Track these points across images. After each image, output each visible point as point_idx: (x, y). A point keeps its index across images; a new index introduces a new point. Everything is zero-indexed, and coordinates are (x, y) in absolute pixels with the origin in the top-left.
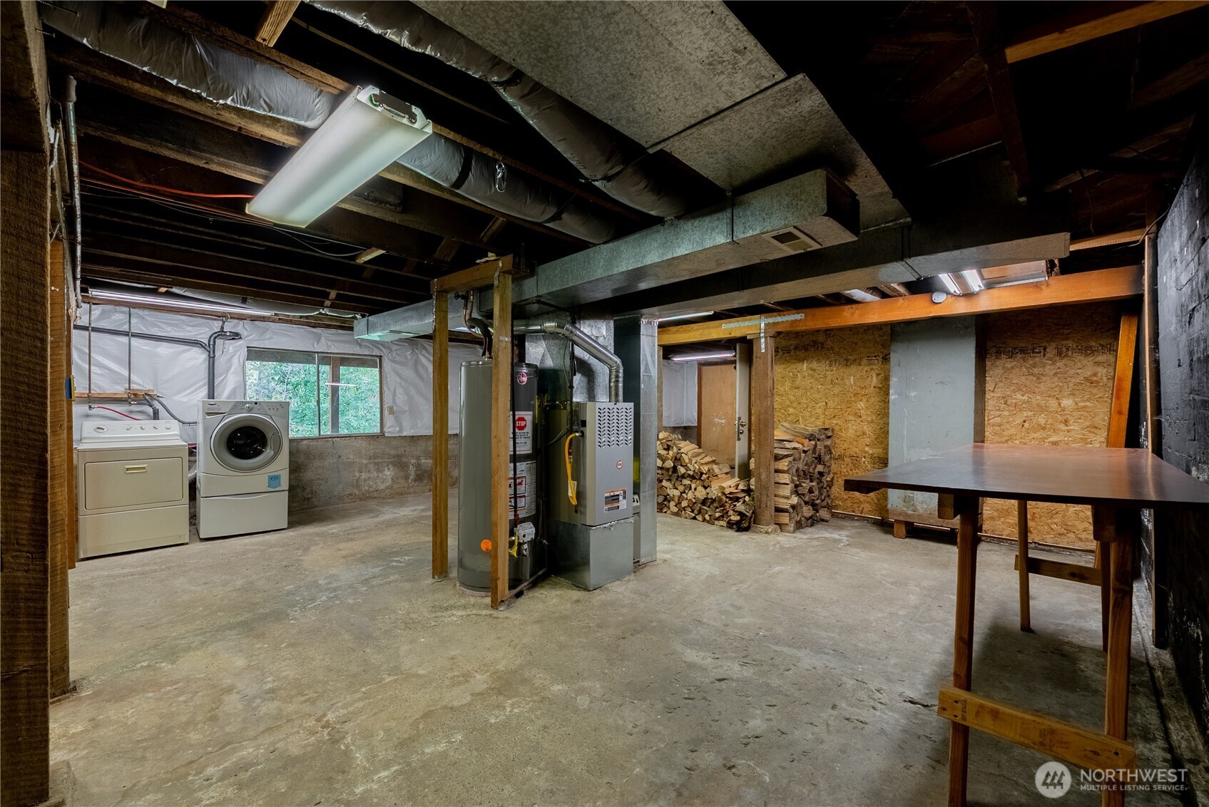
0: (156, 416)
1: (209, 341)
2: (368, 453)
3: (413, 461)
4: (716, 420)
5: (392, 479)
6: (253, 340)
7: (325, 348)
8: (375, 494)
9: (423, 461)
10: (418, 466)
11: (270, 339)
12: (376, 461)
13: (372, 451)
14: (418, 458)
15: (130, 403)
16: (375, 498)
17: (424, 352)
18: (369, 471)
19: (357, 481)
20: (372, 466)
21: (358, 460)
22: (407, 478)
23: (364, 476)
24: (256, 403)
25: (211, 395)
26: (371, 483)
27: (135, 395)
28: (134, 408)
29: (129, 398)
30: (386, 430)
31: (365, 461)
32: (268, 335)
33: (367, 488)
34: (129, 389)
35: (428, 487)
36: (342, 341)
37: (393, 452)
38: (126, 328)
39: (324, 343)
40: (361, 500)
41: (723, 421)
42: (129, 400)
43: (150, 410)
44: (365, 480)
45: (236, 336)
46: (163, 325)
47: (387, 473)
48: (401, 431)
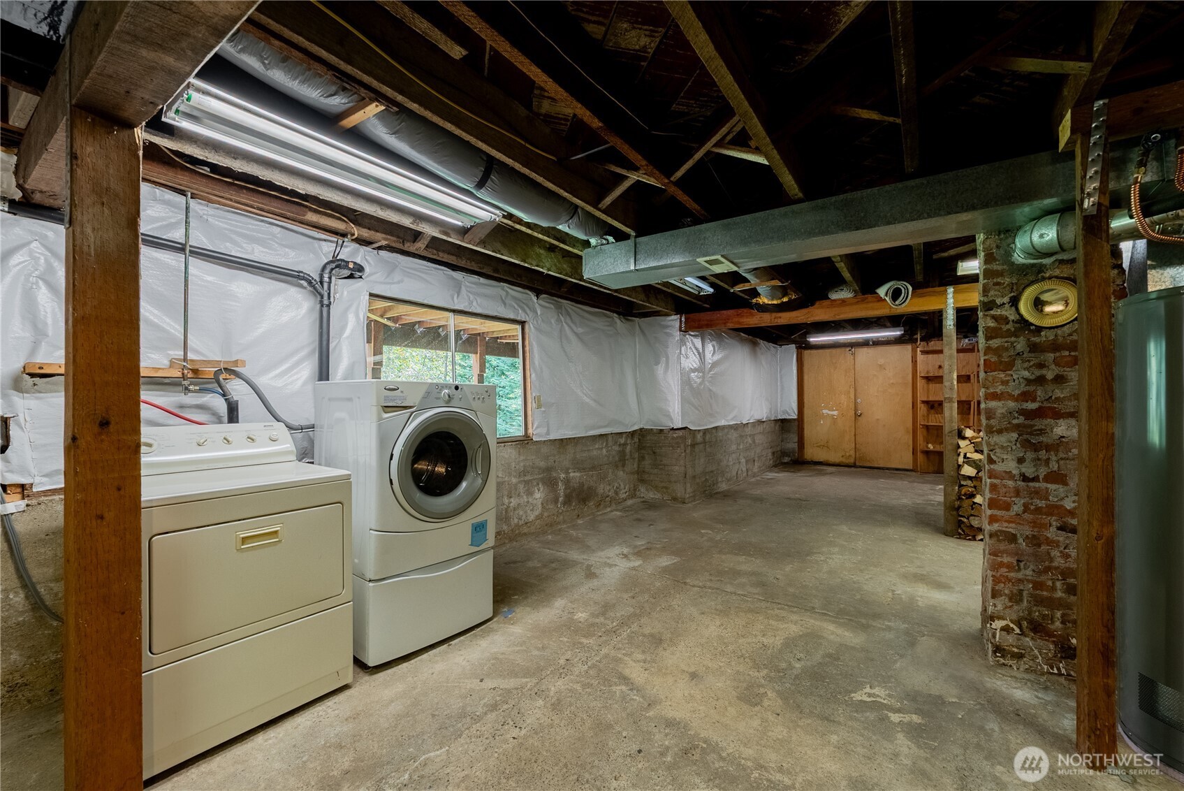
0: (233, 414)
1: (321, 276)
2: (517, 467)
3: (563, 476)
4: (824, 411)
5: (542, 504)
6: (376, 282)
7: (467, 304)
8: (525, 530)
9: (572, 475)
10: (567, 481)
11: (399, 282)
12: (526, 478)
13: (522, 464)
14: (567, 472)
15: (186, 389)
16: (525, 534)
17: (569, 322)
18: (519, 495)
19: (506, 511)
20: (521, 486)
21: (506, 479)
22: (556, 501)
23: (514, 502)
24: (457, 388)
25: (324, 374)
26: (521, 513)
27: (195, 371)
28: (190, 399)
29: (184, 377)
30: (530, 431)
31: (514, 480)
32: (397, 276)
33: (516, 521)
34: (185, 360)
35: (576, 512)
36: (486, 296)
37: (542, 464)
38: (178, 235)
39: (466, 297)
40: (511, 540)
41: (835, 413)
42: (186, 383)
43: (220, 405)
44: (515, 509)
45: (355, 272)
46: (239, 239)
47: (538, 495)
48: (548, 433)
